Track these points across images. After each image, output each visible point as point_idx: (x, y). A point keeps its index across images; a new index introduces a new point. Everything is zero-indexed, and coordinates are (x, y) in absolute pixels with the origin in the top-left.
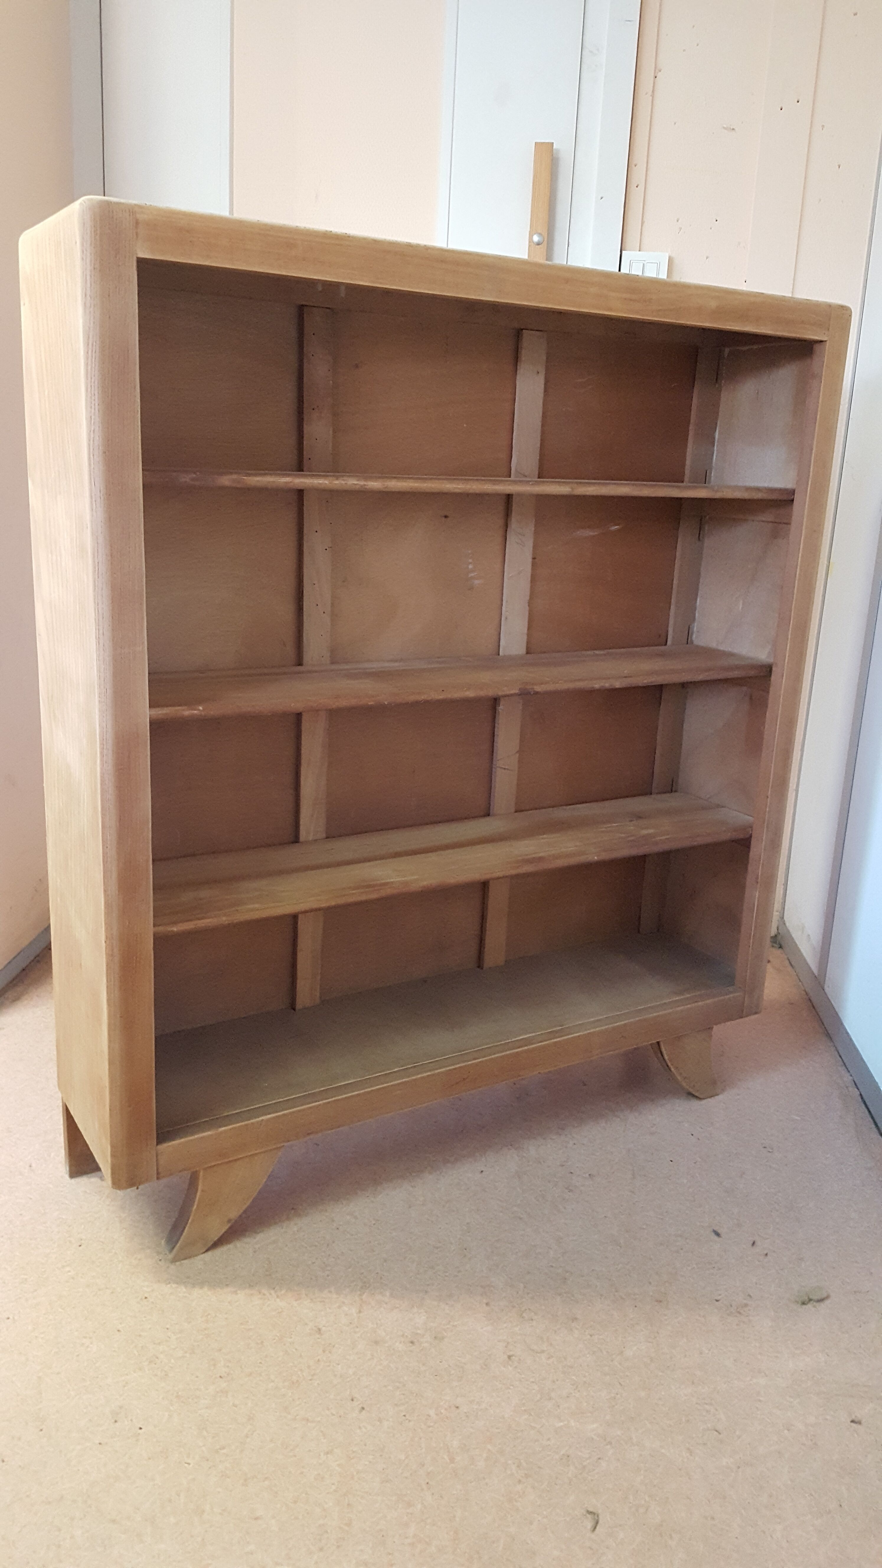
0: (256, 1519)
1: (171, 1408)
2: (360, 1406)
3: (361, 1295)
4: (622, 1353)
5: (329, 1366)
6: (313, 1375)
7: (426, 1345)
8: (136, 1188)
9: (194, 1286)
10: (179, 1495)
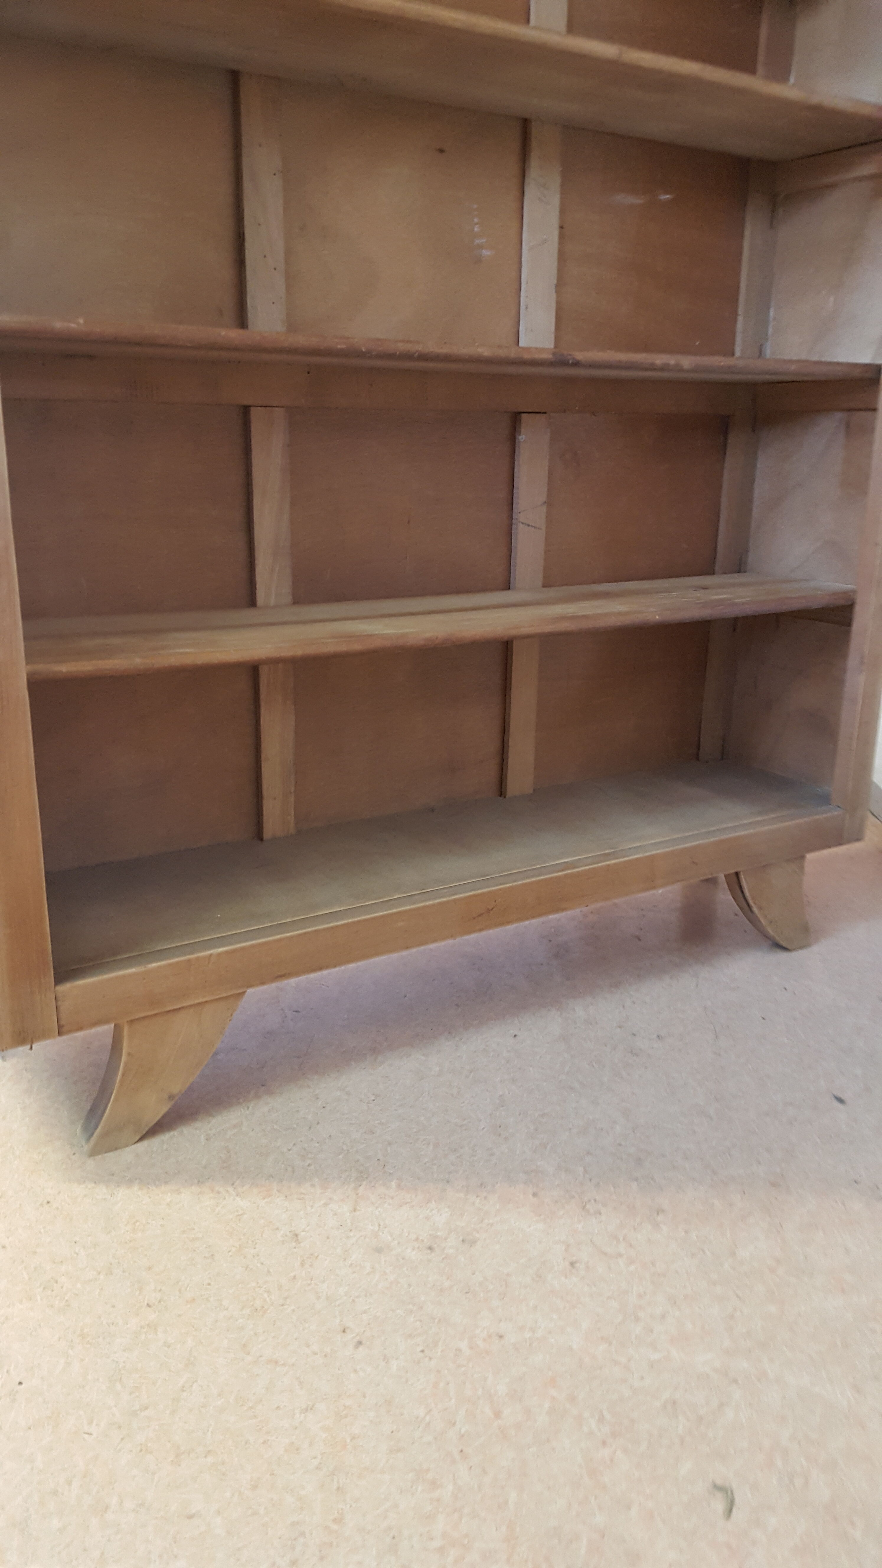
0: (190, 1517)
1: (71, 1352)
2: (356, 1340)
3: (356, 1189)
4: (733, 1254)
5: (309, 1285)
6: (286, 1298)
7: (451, 1251)
8: (29, 1047)
9: (118, 1184)
10: (69, 1483)
